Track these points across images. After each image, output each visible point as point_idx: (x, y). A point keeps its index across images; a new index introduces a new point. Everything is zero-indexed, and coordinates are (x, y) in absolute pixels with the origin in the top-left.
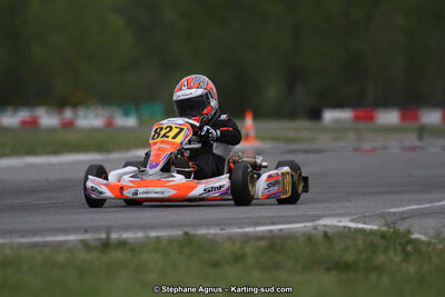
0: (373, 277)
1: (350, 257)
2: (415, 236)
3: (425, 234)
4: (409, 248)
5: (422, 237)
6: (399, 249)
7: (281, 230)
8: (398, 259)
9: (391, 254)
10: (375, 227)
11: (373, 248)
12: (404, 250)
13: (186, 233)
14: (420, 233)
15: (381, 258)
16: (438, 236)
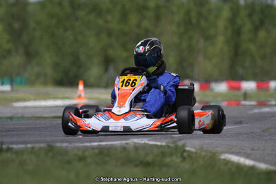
0: (164, 169)
1: (149, 158)
2: (188, 149)
3: (195, 148)
4: (185, 154)
5: (193, 150)
6: (179, 155)
7: (107, 145)
8: (179, 160)
9: (174, 158)
10: (164, 144)
11: (163, 154)
12: (182, 156)
13: (49, 146)
14: (191, 147)
15: (168, 160)
16: (201, 149)
